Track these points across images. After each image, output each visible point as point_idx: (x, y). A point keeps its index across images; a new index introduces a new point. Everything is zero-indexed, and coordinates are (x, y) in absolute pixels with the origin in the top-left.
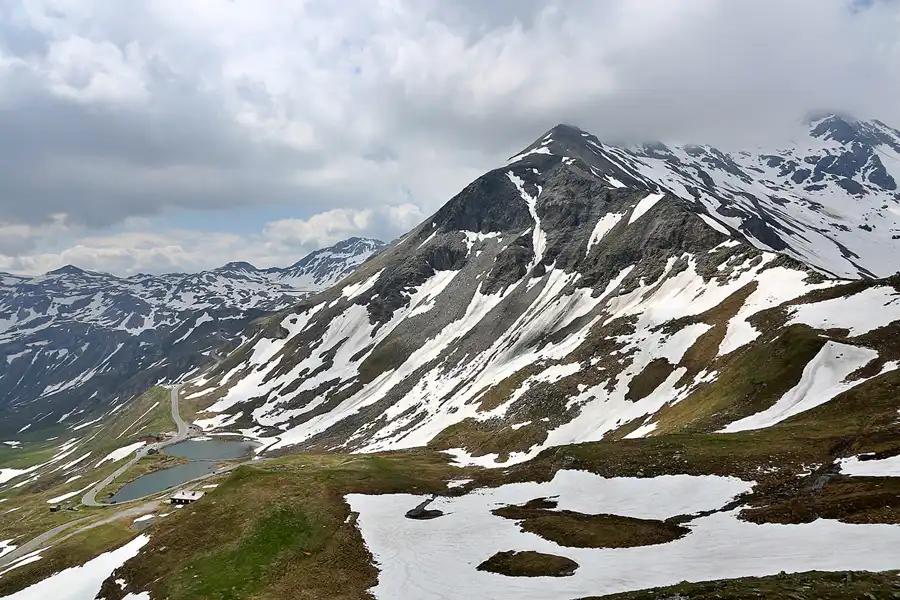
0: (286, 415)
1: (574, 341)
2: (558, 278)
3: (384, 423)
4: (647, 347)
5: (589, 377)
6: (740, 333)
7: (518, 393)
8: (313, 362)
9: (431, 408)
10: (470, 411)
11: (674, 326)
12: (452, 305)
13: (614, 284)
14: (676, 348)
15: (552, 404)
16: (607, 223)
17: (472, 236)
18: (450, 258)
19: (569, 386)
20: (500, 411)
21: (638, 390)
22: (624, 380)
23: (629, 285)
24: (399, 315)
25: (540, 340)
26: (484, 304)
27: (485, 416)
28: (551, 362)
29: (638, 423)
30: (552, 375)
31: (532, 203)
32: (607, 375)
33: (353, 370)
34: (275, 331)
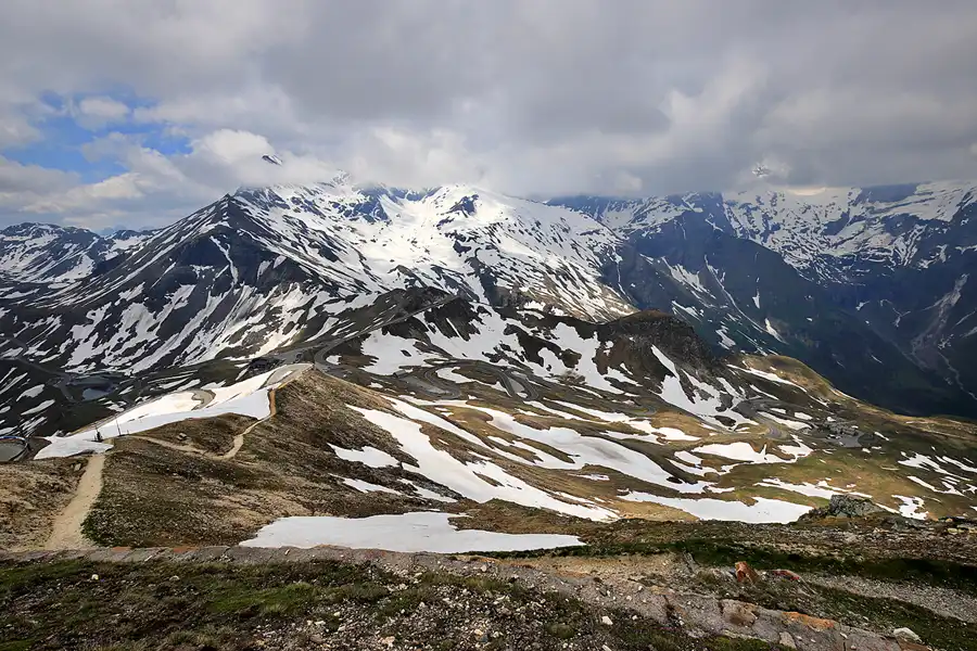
0: (126, 360)
1: (260, 316)
2: (247, 290)
3: (186, 355)
4: (286, 317)
5: (270, 329)
6: (312, 314)
7: (244, 337)
8: (123, 333)
9: (207, 345)
10: (226, 345)
11: (294, 311)
12: (197, 303)
13: (271, 293)
14: (296, 317)
15: (258, 339)
16: (264, 266)
17: (198, 268)
18: (190, 279)
19: (263, 332)
20: (239, 343)
21: (286, 331)
22: (281, 329)
23: (277, 293)
24: (167, 310)
25: (246, 316)
26: (214, 302)
27: (232, 346)
28: (253, 324)
29: (286, 342)
30: (256, 329)
31: (226, 253)
32: (275, 327)
33: (153, 336)
34: (84, 321)
